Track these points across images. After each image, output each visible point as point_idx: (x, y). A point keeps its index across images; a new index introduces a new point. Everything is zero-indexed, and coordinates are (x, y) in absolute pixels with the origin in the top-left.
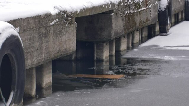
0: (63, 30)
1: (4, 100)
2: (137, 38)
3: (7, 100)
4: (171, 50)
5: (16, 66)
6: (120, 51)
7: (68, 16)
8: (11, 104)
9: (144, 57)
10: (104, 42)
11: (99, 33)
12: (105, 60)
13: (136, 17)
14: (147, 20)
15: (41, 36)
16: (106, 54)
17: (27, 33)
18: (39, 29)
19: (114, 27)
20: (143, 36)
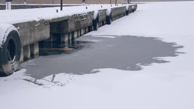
0: (43, 28)
1: (11, 59)
2: (82, 32)
3: (12, 59)
4: (97, 37)
5: (16, 44)
6: (74, 38)
7: (45, 22)
8: (14, 61)
9: (84, 40)
10: (65, 34)
11: (63, 29)
12: (66, 42)
13: (81, 22)
14: (87, 24)
15: (31, 31)
16: (66, 39)
17: (23, 29)
18: (30, 28)
19: (69, 27)
20: (86, 31)
